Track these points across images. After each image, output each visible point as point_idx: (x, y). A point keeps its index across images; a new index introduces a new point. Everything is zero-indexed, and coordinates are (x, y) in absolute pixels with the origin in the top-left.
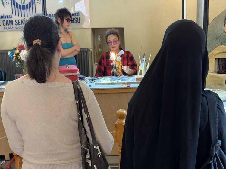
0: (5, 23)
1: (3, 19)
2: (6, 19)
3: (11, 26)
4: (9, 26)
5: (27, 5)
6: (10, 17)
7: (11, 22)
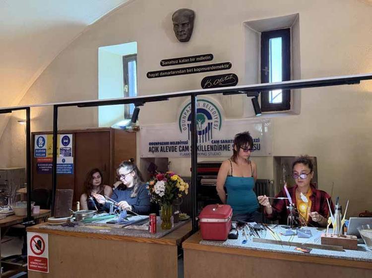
0: (181, 149)
1: (180, 145)
2: (182, 145)
3: (187, 152)
4: (185, 152)
5: (203, 131)
6: (186, 143)
7: (187, 148)
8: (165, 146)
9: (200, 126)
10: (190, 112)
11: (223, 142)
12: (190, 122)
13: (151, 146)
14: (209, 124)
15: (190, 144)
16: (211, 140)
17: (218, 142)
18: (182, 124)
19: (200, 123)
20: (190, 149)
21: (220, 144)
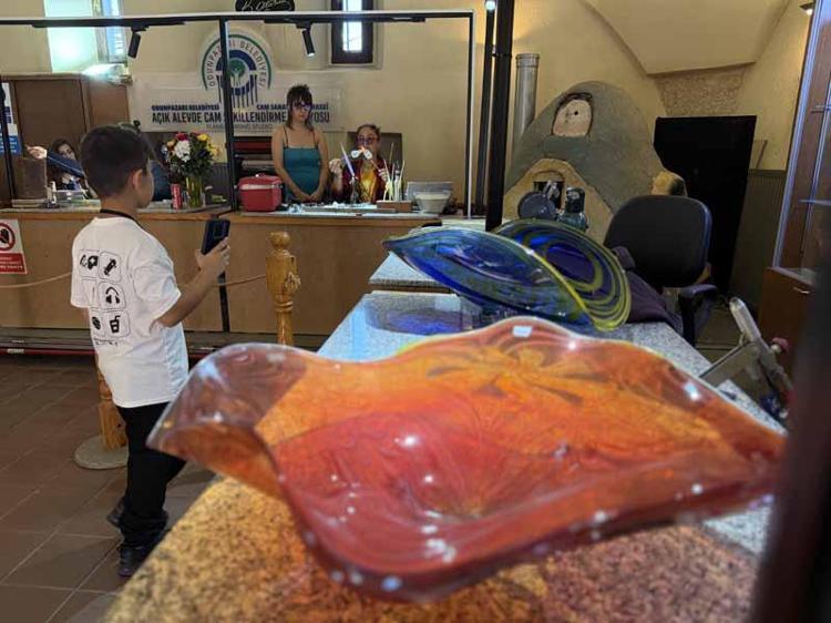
0: (208, 117)
1: (206, 111)
3: (218, 123)
4: (215, 123)
5: (243, 88)
6: (217, 107)
7: (218, 117)
8: (180, 112)
9: (237, 79)
10: (219, 55)
11: (275, 107)
12: (220, 73)
13: (156, 112)
14: (251, 76)
15: (222, 110)
16: (255, 104)
17: (267, 107)
18: (206, 75)
19: (236, 75)
20: (223, 118)
21: (270, 111)
